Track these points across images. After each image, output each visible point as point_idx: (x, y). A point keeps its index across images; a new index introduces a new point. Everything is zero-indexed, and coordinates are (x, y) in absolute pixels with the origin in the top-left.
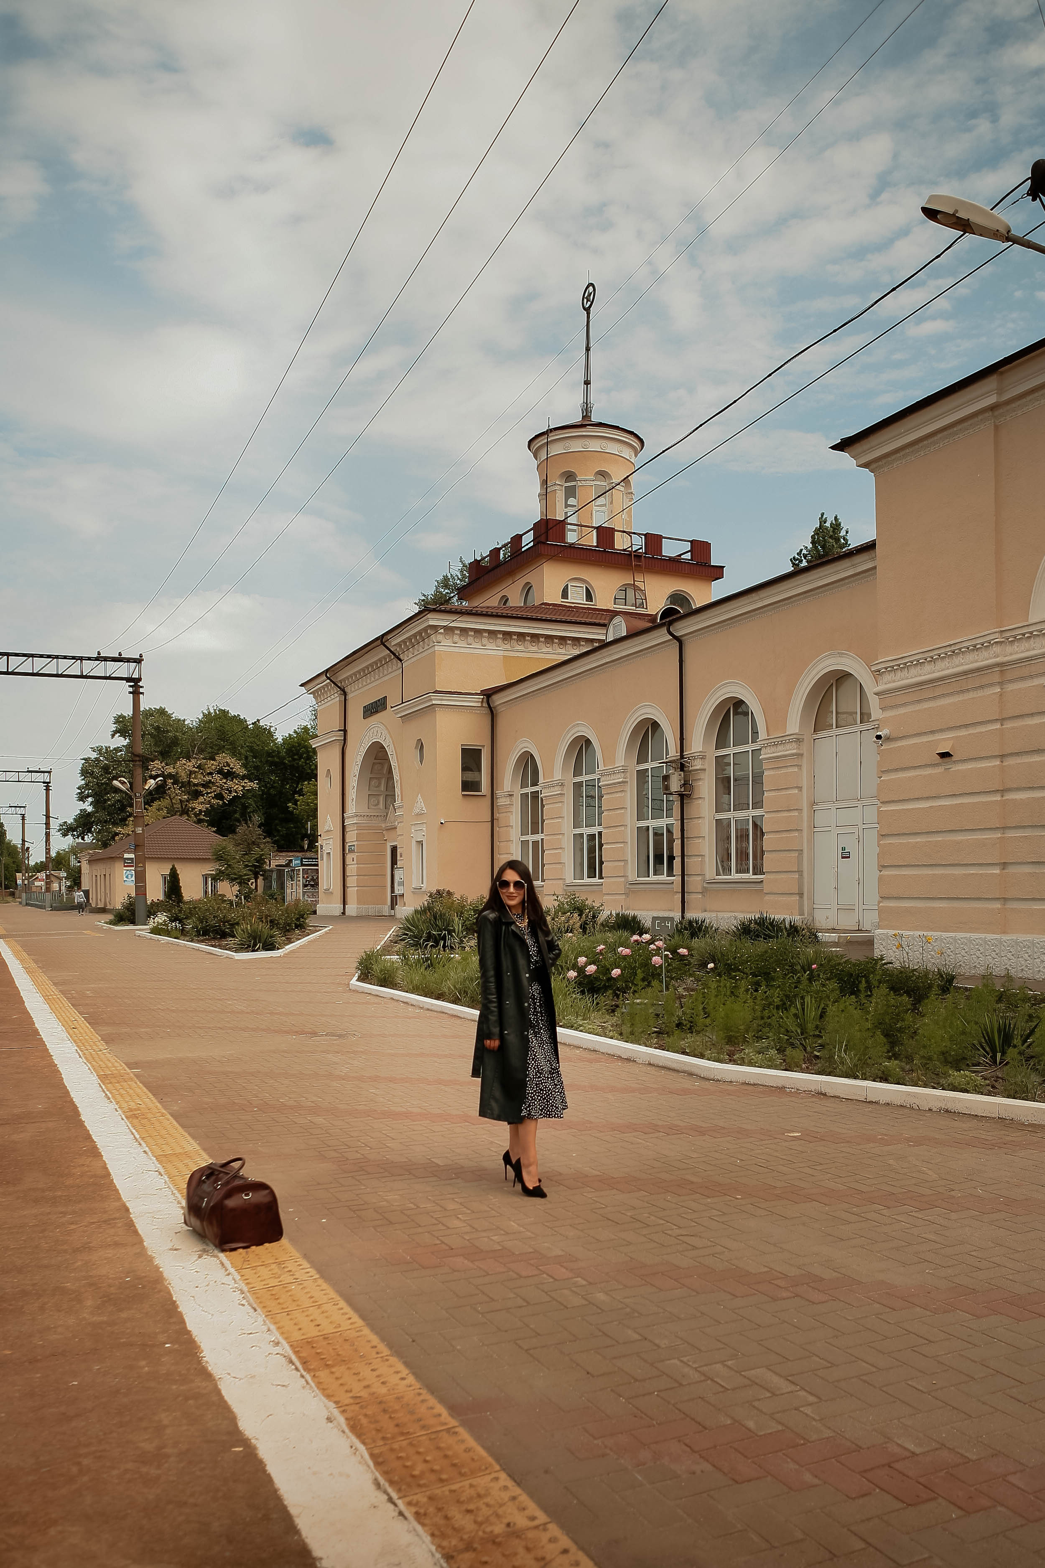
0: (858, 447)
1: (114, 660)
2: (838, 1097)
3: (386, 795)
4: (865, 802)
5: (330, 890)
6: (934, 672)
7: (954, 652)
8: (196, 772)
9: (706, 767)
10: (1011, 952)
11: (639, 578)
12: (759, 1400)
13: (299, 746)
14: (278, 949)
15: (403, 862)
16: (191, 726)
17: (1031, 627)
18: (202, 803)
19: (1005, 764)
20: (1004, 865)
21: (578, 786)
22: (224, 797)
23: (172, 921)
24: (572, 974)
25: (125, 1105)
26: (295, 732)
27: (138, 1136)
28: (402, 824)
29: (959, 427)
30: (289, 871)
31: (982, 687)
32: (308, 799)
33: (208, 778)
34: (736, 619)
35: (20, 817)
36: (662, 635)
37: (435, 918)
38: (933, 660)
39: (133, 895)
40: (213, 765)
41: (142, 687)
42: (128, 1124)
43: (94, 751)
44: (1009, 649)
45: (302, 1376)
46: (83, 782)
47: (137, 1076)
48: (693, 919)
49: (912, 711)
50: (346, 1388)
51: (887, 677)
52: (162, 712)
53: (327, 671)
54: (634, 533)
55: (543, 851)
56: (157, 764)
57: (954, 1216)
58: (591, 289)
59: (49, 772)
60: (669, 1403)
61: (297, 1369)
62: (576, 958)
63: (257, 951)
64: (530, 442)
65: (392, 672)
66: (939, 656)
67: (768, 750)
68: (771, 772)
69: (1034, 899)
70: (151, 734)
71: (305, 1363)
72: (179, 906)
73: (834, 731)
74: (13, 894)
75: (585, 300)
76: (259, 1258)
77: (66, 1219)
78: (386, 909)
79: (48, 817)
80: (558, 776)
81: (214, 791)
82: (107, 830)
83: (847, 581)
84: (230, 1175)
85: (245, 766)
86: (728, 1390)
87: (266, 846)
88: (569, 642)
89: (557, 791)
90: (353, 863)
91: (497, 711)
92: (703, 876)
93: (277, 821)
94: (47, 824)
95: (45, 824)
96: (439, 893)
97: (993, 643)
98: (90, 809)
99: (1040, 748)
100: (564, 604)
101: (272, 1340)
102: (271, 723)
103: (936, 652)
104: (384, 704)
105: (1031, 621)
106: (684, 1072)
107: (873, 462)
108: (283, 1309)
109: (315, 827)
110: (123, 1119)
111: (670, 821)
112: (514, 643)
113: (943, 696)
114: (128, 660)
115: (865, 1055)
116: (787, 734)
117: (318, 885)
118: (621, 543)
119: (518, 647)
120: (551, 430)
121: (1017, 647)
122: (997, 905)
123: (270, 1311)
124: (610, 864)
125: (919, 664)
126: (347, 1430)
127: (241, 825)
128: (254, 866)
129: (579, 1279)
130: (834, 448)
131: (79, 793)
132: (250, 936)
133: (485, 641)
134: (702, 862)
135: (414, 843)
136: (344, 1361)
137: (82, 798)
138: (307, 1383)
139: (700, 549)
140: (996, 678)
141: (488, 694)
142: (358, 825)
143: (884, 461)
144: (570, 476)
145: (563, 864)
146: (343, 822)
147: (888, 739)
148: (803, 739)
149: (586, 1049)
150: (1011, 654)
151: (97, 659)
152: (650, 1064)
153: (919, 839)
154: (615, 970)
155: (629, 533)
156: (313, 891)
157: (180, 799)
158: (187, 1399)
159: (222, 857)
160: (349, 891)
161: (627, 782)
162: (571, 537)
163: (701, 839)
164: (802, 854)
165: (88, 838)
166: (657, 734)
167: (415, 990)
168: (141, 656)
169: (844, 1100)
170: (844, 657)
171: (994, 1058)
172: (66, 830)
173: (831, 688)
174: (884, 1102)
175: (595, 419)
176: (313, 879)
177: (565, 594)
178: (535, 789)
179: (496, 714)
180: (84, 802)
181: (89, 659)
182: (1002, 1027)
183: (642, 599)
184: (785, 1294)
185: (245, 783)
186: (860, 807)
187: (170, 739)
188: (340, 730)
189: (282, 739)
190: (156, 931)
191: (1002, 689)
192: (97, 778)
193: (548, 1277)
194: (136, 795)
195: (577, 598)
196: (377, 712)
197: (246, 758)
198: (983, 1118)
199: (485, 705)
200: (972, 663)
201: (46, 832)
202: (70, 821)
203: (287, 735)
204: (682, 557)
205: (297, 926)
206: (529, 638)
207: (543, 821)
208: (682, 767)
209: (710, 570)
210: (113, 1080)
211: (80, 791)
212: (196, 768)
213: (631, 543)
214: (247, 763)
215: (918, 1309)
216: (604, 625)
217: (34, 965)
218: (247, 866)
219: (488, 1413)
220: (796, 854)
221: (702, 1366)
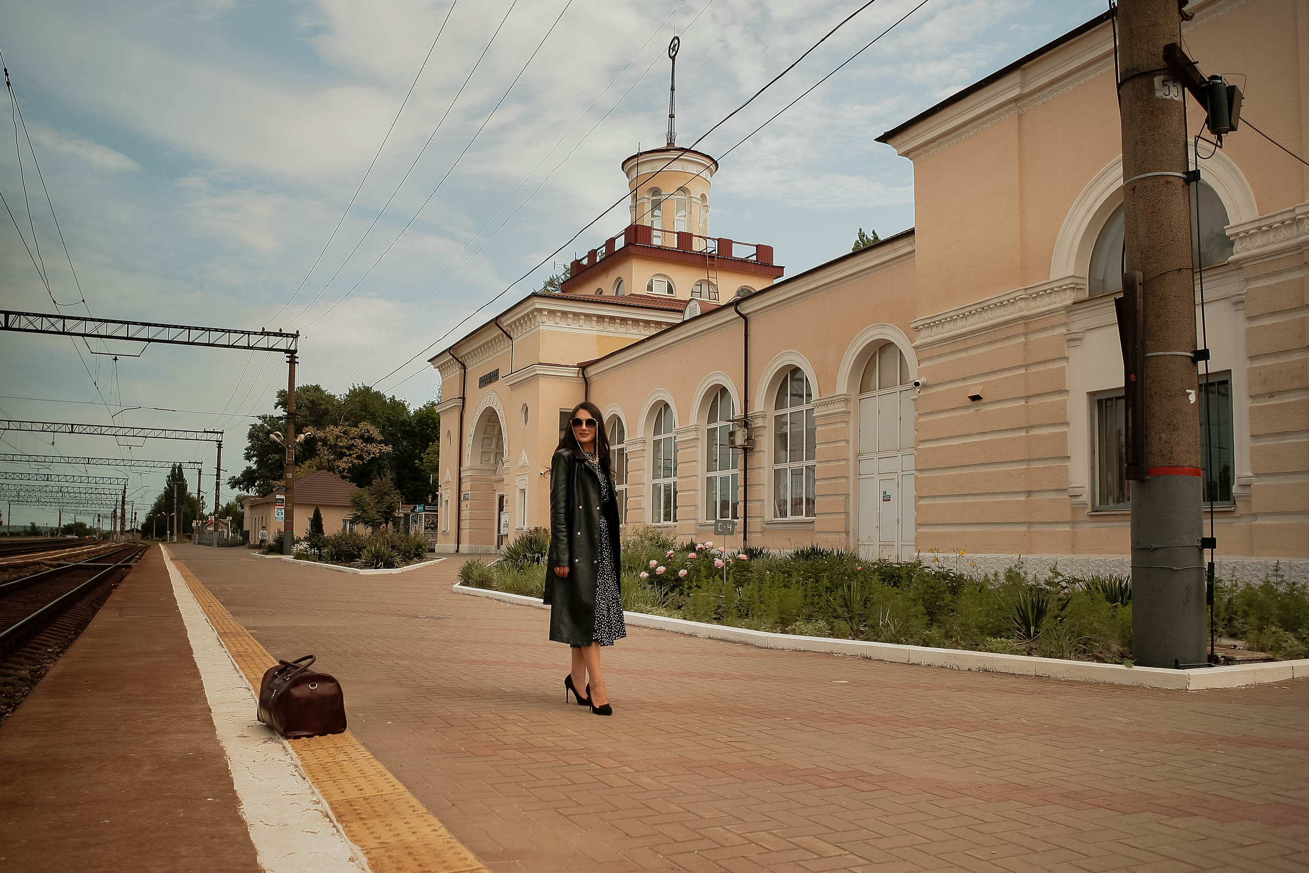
0: (899, 139)
1: (275, 334)
2: (882, 660)
3: (496, 453)
4: (904, 452)
5: (447, 532)
6: (965, 327)
7: (983, 309)
8: (342, 436)
9: (766, 424)
10: (1036, 569)
11: (712, 274)
12: (805, 860)
13: (427, 418)
14: (397, 567)
15: (508, 507)
16: (340, 399)
17: (1052, 284)
18: (346, 462)
19: (1029, 404)
20: (1029, 493)
21: (657, 443)
22: (364, 458)
23: (311, 548)
24: (644, 574)
25: (234, 649)
26: (424, 406)
27: (237, 667)
28: (509, 475)
29: (987, 117)
30: (413, 516)
31: (1008, 338)
32: (432, 457)
33: (350, 442)
34: (793, 299)
35: (197, 472)
36: (731, 314)
37: (531, 543)
38: (965, 316)
39: (283, 530)
40: (355, 431)
41: (297, 358)
42: (232, 660)
43: (260, 419)
44: (1032, 304)
45: (334, 826)
46: (250, 444)
47: (251, 634)
48: (753, 547)
49: (946, 362)
50: (375, 835)
51: (924, 333)
52: (317, 388)
53: (450, 348)
54: (709, 238)
55: (626, 499)
56: (310, 429)
57: (1000, 736)
58: (676, 41)
59: (222, 433)
60: (709, 860)
61: (331, 821)
62: (648, 562)
63: (379, 568)
64: (624, 164)
65: (504, 349)
66: (970, 313)
67: (820, 409)
68: (823, 428)
69: (1056, 523)
70: (307, 407)
71: (340, 816)
72: (318, 536)
73: (878, 392)
74: (190, 537)
75: (671, 50)
76: (320, 744)
77: (150, 714)
78: (493, 549)
79: (219, 469)
80: (640, 434)
81: (357, 453)
82: (268, 484)
83: (889, 264)
84: (299, 669)
85: (382, 433)
86: (772, 851)
87: (396, 497)
88: (652, 325)
89: (639, 447)
90: (467, 509)
91: (589, 380)
92: (763, 518)
93: (406, 480)
94: (218, 476)
95: (216, 475)
96: (537, 530)
97: (1018, 300)
98: (255, 467)
99: (1061, 389)
100: (649, 295)
101: (314, 800)
102: (405, 399)
103: (968, 309)
104: (496, 375)
105: (1052, 279)
106: (740, 642)
107: (911, 151)
108: (331, 777)
109: (436, 481)
110: (229, 657)
111: (735, 471)
112: (606, 325)
113: (974, 347)
114: (287, 335)
115: (907, 622)
116: (837, 394)
117: (437, 528)
118: (698, 246)
119: (609, 328)
120: (641, 154)
121: (1040, 302)
122: (1023, 528)
123: (318, 779)
124: (683, 509)
125: (952, 320)
126: (367, 868)
127: (376, 478)
128: (385, 512)
129: (627, 768)
130: (878, 140)
131: (246, 453)
132: (373, 555)
133: (582, 322)
134: (763, 506)
135: (518, 491)
136: (379, 815)
137: (248, 457)
138: (338, 831)
139: (764, 252)
140: (1021, 329)
141: (584, 367)
142: (472, 477)
143: (922, 150)
144: (656, 191)
145: (643, 510)
146: (460, 475)
147: (925, 386)
148: (850, 399)
149: (653, 628)
150: (1034, 309)
151: (262, 334)
152: (710, 638)
153: (952, 472)
154: (682, 570)
155: (705, 238)
156: (433, 532)
157: (327, 459)
158: (212, 837)
159: (358, 503)
160: (463, 532)
161: (699, 439)
162: (656, 242)
163: (761, 486)
164: (849, 498)
165: (252, 492)
166: (726, 397)
167: (508, 590)
168: (298, 332)
169: (888, 662)
170: (886, 328)
171: (1029, 630)
172: (234, 483)
173: (874, 356)
174: (926, 663)
175: (677, 145)
176: (433, 523)
177: (650, 288)
178: (621, 446)
179: (589, 383)
180: (250, 461)
181: (255, 333)
182: (1036, 604)
183: (715, 293)
184: (833, 784)
185: (382, 446)
186: (900, 456)
187: (322, 411)
188: (459, 398)
189: (414, 412)
190: (299, 556)
191: (1026, 339)
192: (261, 441)
193: (596, 766)
194: (288, 446)
195: (660, 290)
196: (490, 382)
197: (384, 426)
198: (1021, 676)
199: (581, 375)
200: (1000, 317)
201: (217, 482)
202: (238, 475)
203: (418, 409)
204: (749, 258)
205: (416, 556)
206: (619, 321)
207: (627, 473)
208: (746, 425)
209: (772, 270)
210: (230, 636)
211: (247, 452)
212: (342, 433)
213: (706, 245)
214: (384, 431)
215: (971, 798)
216: (681, 312)
217: (190, 573)
218: (379, 512)
219: (518, 861)
220: (843, 516)
221: (745, 833)
